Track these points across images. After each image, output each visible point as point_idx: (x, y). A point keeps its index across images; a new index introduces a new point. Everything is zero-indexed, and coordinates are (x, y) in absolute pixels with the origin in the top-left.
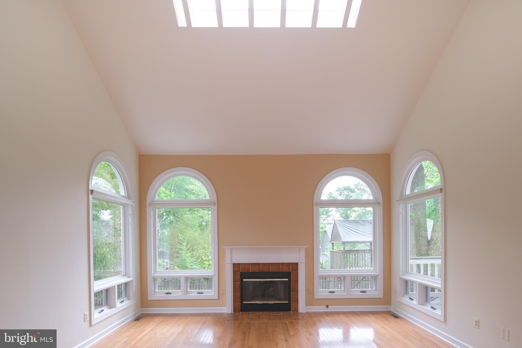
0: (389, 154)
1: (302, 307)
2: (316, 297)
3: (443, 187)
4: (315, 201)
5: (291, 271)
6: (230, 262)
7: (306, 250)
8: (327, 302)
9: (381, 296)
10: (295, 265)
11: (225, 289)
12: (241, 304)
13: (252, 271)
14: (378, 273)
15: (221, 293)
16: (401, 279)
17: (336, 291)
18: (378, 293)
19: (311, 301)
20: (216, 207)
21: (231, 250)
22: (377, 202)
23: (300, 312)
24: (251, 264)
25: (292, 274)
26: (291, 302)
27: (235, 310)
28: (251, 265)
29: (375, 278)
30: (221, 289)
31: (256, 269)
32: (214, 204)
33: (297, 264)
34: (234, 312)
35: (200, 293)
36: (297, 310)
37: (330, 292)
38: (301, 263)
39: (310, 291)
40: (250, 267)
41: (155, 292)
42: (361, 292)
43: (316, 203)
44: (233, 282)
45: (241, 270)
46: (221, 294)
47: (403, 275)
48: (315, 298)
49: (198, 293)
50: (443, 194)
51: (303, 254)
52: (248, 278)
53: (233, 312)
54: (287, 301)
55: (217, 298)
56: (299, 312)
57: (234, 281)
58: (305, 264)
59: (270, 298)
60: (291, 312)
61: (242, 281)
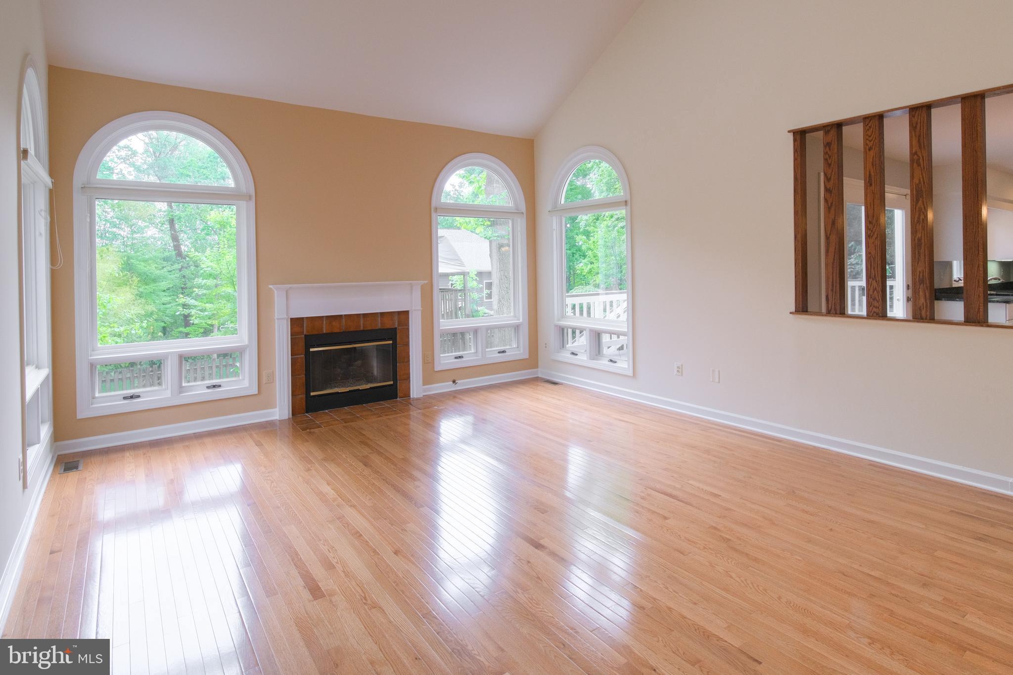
0: (532, 141)
1: (417, 388)
2: (437, 368)
3: (628, 198)
4: (434, 204)
5: (397, 326)
6: (285, 316)
7: (423, 288)
8: (454, 375)
9: (527, 356)
10: (404, 315)
11: (273, 372)
12: (306, 397)
13: (328, 332)
14: (521, 321)
15: (264, 380)
16: (556, 326)
17: (464, 354)
18: (522, 351)
19: (431, 375)
20: (252, 204)
21: (287, 291)
22: (518, 210)
23: (413, 398)
24: (324, 318)
25: (398, 332)
26: (398, 381)
27: (294, 413)
28: (324, 320)
29: (517, 328)
30: (264, 373)
31: (336, 328)
32: (250, 197)
33: (406, 313)
34: (293, 415)
35: (214, 386)
36: (407, 395)
37: (456, 358)
38: (415, 310)
39: (428, 360)
40: (323, 323)
41: (93, 398)
42: (499, 352)
43: (436, 208)
44: (291, 356)
45: (305, 330)
46: (264, 382)
47: (559, 320)
48: (436, 370)
49: (208, 387)
50: (629, 207)
51: (417, 294)
52: (318, 346)
53: (291, 416)
54: (390, 381)
55: (256, 392)
56: (411, 397)
57: (293, 354)
58: (420, 312)
59: (357, 379)
60: (398, 399)
61: (307, 352)
